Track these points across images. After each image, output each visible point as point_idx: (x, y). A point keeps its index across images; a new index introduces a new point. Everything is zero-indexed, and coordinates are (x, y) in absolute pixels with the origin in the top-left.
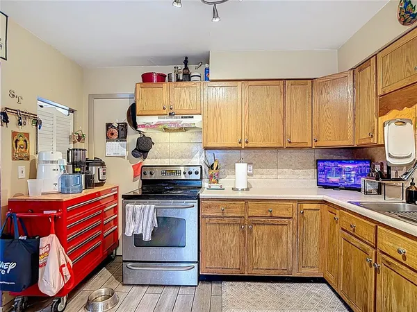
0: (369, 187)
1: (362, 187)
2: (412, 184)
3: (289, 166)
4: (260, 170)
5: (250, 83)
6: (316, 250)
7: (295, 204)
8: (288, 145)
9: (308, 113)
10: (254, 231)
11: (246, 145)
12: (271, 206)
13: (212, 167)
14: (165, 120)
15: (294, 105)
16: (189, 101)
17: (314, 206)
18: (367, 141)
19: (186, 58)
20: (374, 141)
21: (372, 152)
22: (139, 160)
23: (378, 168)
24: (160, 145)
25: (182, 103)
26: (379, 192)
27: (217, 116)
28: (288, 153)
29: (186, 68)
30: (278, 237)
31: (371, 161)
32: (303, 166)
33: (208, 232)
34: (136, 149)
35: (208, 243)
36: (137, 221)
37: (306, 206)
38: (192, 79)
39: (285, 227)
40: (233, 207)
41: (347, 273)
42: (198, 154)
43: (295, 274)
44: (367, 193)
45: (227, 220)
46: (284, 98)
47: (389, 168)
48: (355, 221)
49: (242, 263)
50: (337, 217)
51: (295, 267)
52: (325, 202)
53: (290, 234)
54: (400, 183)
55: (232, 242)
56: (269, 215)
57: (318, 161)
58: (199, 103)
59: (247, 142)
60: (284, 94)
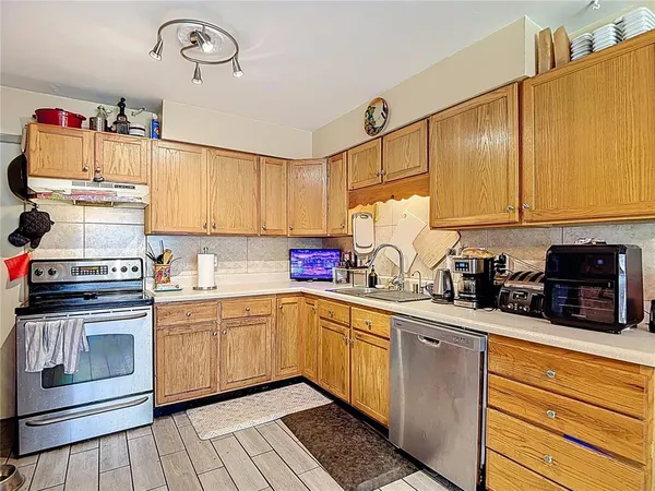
0: (340, 277)
1: (334, 277)
2: (373, 270)
3: (261, 258)
4: (226, 263)
5: (218, 152)
6: (294, 347)
7: (274, 300)
8: (263, 232)
9: (284, 196)
10: (229, 337)
11: (213, 231)
12: (248, 304)
13: (160, 259)
14: (86, 188)
15: (268, 186)
16: (127, 163)
17: (291, 300)
18: (340, 232)
19: (123, 100)
20: (345, 231)
21: (341, 241)
22: (21, 251)
23: (347, 257)
24: (65, 226)
25: (116, 164)
26: (348, 281)
27: (173, 189)
28: (260, 241)
29: (122, 114)
30: (256, 339)
31: (340, 251)
32: (275, 257)
33: (167, 348)
34: (17, 231)
35: (167, 364)
36: (52, 347)
37: (285, 300)
38: (132, 131)
39: (264, 326)
40: (202, 311)
41: (326, 360)
42: (135, 242)
43: (274, 379)
44: (337, 282)
45: (194, 329)
46: (259, 176)
47: (356, 257)
48: (332, 307)
49: (213, 380)
50: (315, 307)
51: (274, 370)
52: (303, 294)
53: (268, 334)
54: (364, 271)
55: (201, 355)
56: (246, 315)
57: (291, 250)
58: (144, 168)
59: (214, 227)
60: (258, 171)
